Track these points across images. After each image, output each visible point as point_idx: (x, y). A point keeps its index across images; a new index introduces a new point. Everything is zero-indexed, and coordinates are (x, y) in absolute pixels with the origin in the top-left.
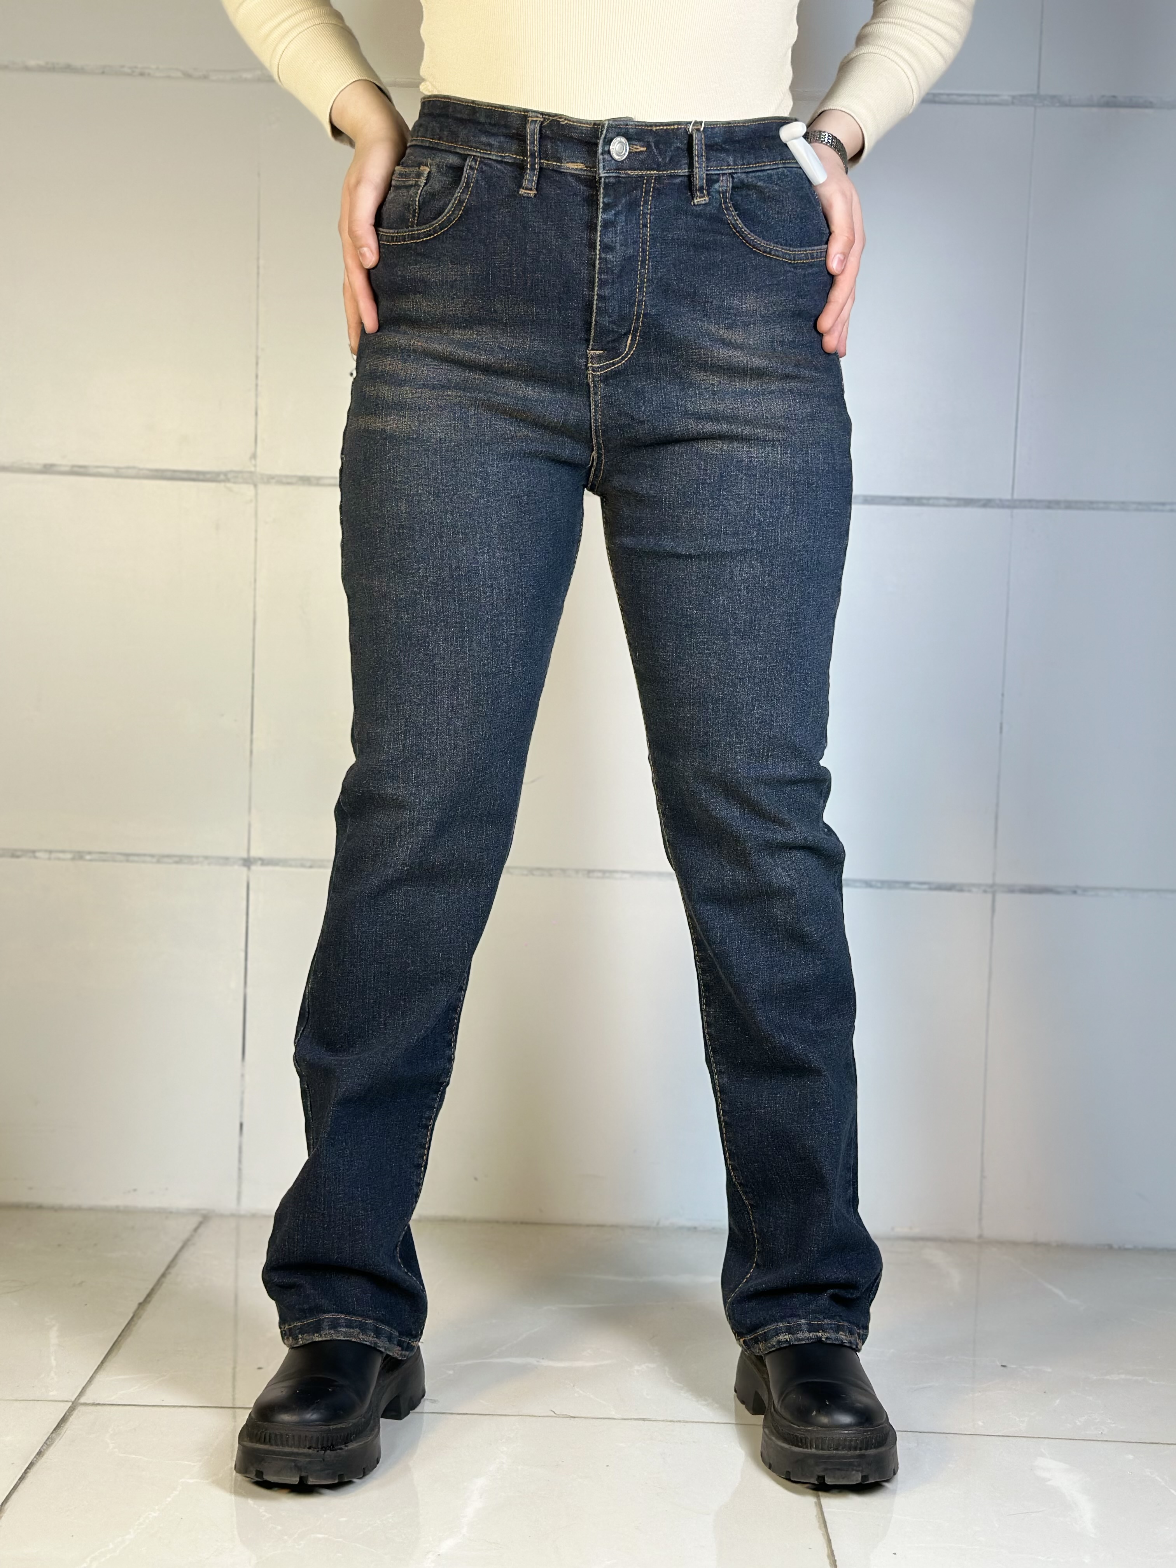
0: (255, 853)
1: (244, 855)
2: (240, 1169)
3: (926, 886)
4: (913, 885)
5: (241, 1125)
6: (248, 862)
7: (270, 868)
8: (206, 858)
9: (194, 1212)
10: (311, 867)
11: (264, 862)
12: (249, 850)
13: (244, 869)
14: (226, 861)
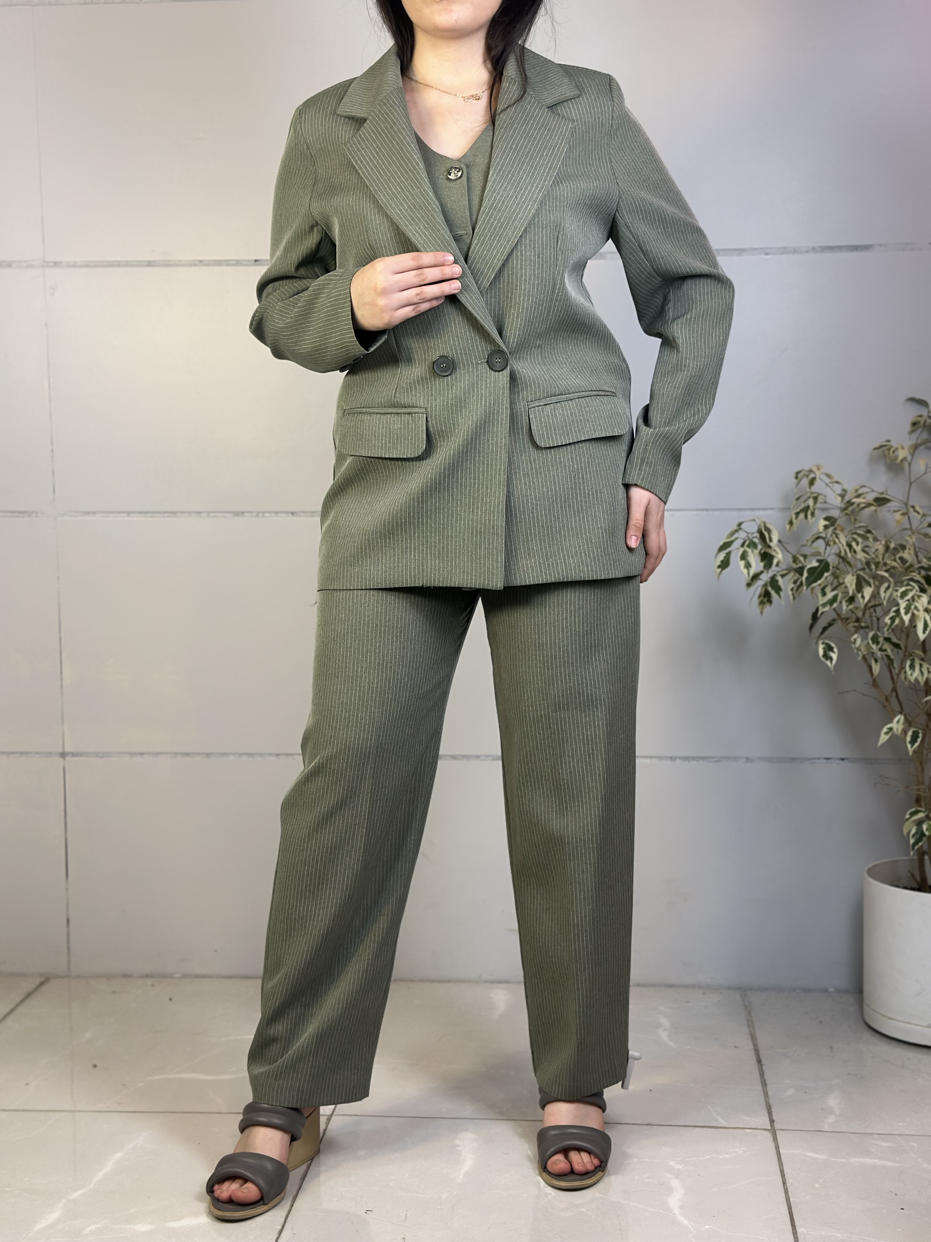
0: (67, 749)
1: (61, 750)
2: (69, 948)
3: (490, 758)
4: (482, 758)
5: (68, 921)
6: (63, 755)
7: (77, 759)
8: (37, 753)
9: (42, 975)
10: (102, 757)
11: (74, 755)
12: (63, 747)
13: (61, 760)
14: (49, 754)
